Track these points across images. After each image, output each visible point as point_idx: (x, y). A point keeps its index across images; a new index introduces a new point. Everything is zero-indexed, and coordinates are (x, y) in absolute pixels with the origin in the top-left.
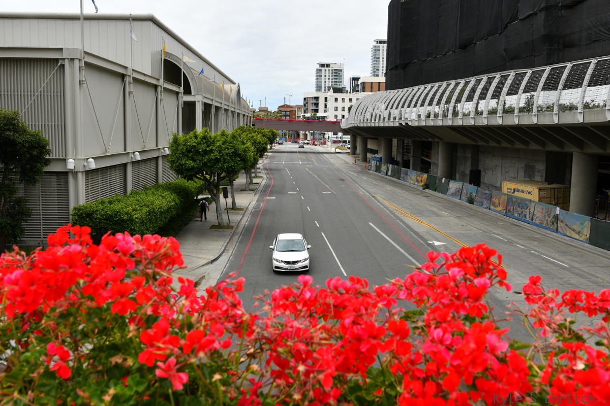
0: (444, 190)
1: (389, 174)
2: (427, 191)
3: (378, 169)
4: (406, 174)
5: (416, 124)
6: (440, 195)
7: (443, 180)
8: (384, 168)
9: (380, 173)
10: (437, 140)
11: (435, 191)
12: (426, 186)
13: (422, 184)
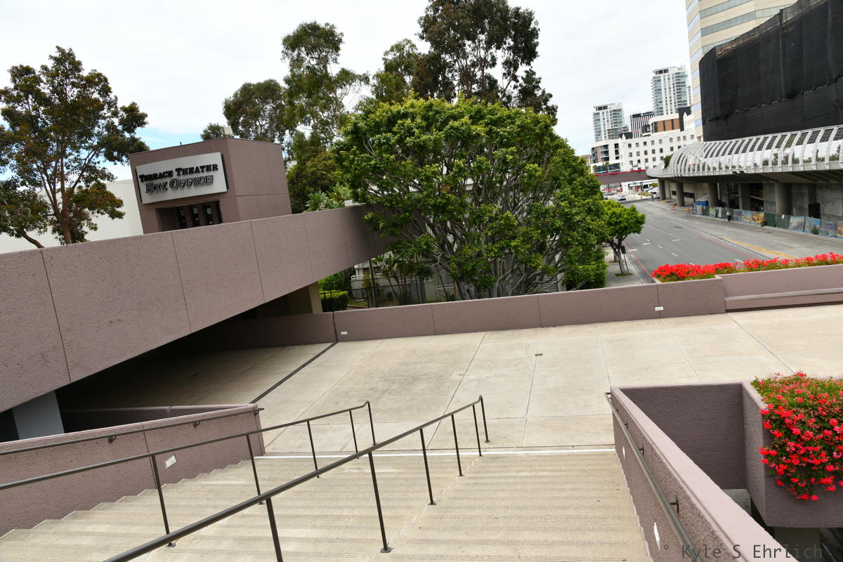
0: (786, 225)
1: (720, 215)
2: (766, 227)
3: (705, 213)
4: (740, 214)
5: (753, 172)
6: (781, 229)
7: (783, 217)
8: (712, 211)
9: (708, 215)
10: (771, 182)
11: (775, 226)
12: (765, 224)
13: (759, 222)
